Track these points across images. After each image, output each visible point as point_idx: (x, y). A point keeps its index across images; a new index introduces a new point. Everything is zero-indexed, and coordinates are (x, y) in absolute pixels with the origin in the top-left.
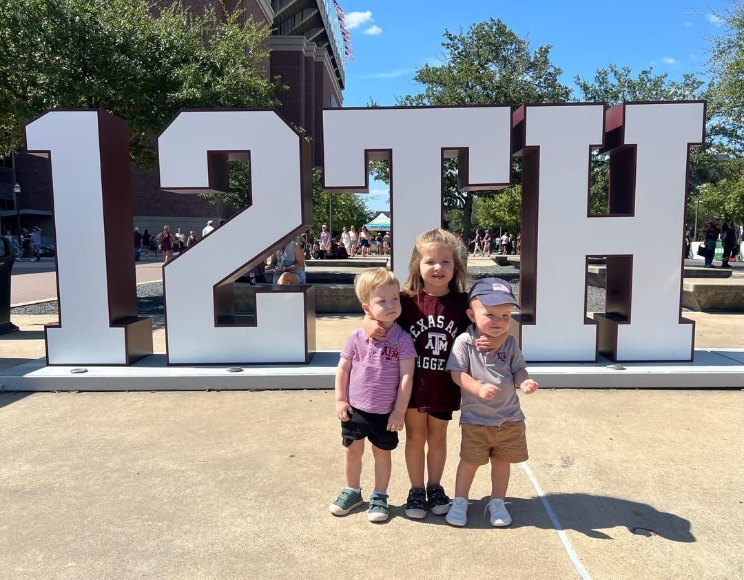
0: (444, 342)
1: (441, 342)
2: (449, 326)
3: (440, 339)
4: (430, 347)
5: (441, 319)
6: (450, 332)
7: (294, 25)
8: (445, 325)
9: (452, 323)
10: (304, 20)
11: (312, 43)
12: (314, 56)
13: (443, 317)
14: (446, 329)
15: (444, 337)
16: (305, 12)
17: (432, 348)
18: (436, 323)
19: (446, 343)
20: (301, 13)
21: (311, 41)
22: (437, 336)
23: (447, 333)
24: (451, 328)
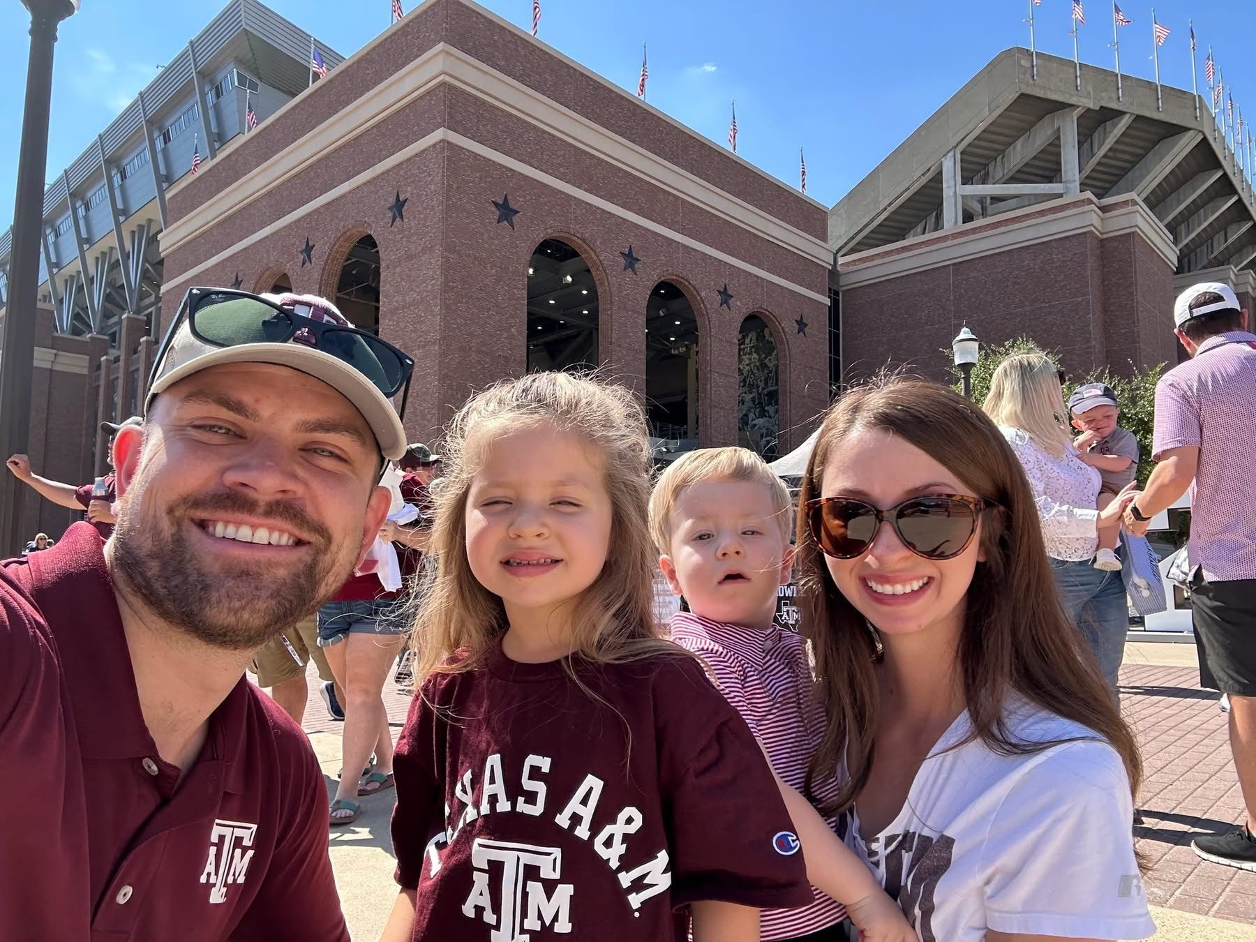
0: (549, 887)
1: (535, 889)
2: (574, 805)
3: (532, 872)
4: (479, 910)
5: (535, 773)
6: (582, 832)
7: (1212, 253)
8: (557, 801)
9: (593, 784)
10: (1230, 241)
11: (1245, 271)
12: (1250, 290)
13: (545, 764)
14: (563, 820)
15: (550, 861)
16: (1228, 229)
17: (489, 918)
18: (514, 790)
19: (565, 892)
20: (1223, 233)
21: (1242, 269)
22: (512, 857)
23: (564, 839)
24: (587, 813)
